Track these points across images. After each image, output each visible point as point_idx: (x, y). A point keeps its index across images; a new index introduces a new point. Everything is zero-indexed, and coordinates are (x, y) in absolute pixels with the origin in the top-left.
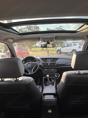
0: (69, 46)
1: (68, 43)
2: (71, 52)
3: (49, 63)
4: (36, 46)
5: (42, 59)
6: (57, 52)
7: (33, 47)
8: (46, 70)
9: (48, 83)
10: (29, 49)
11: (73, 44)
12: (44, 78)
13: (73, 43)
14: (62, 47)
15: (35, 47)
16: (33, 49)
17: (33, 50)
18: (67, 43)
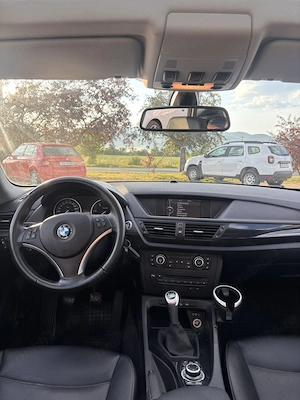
0: (232, 155)
1: (231, 144)
2: (238, 177)
3: (178, 225)
4: (112, 147)
5: (140, 197)
6: (187, 174)
7: (102, 152)
8: (161, 258)
9: (175, 339)
10: (86, 159)
11: (246, 146)
12: (147, 303)
13: (246, 142)
14: (208, 156)
15: (108, 152)
16: (101, 159)
17: (102, 161)
18: (225, 142)
